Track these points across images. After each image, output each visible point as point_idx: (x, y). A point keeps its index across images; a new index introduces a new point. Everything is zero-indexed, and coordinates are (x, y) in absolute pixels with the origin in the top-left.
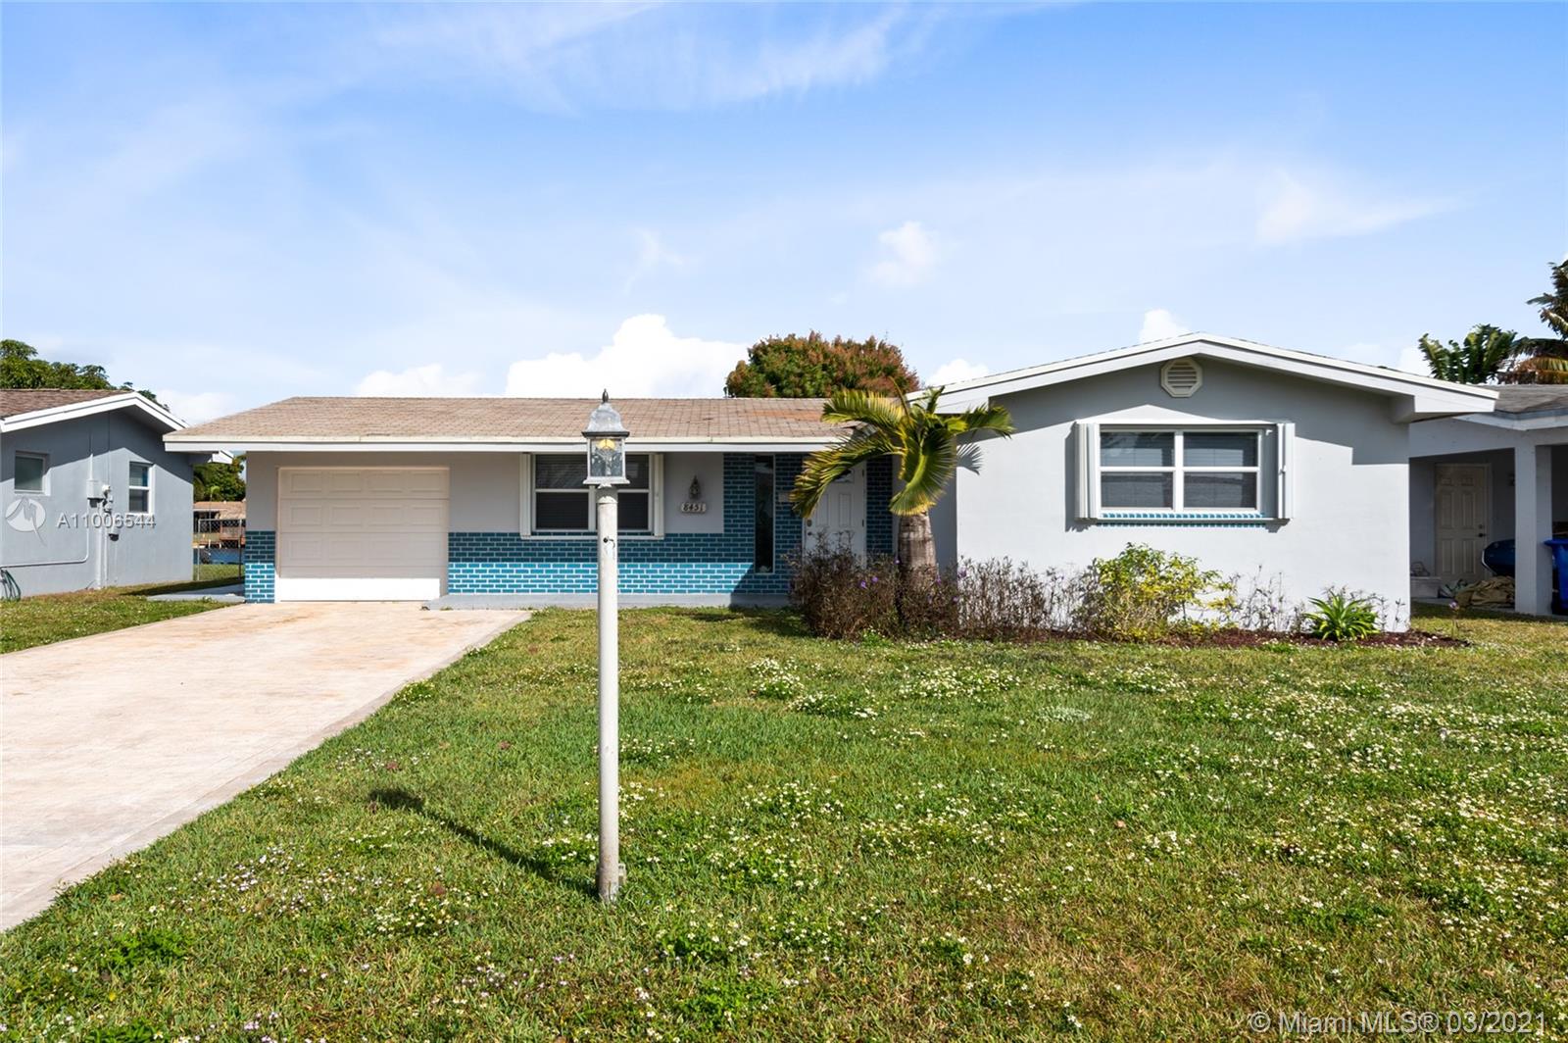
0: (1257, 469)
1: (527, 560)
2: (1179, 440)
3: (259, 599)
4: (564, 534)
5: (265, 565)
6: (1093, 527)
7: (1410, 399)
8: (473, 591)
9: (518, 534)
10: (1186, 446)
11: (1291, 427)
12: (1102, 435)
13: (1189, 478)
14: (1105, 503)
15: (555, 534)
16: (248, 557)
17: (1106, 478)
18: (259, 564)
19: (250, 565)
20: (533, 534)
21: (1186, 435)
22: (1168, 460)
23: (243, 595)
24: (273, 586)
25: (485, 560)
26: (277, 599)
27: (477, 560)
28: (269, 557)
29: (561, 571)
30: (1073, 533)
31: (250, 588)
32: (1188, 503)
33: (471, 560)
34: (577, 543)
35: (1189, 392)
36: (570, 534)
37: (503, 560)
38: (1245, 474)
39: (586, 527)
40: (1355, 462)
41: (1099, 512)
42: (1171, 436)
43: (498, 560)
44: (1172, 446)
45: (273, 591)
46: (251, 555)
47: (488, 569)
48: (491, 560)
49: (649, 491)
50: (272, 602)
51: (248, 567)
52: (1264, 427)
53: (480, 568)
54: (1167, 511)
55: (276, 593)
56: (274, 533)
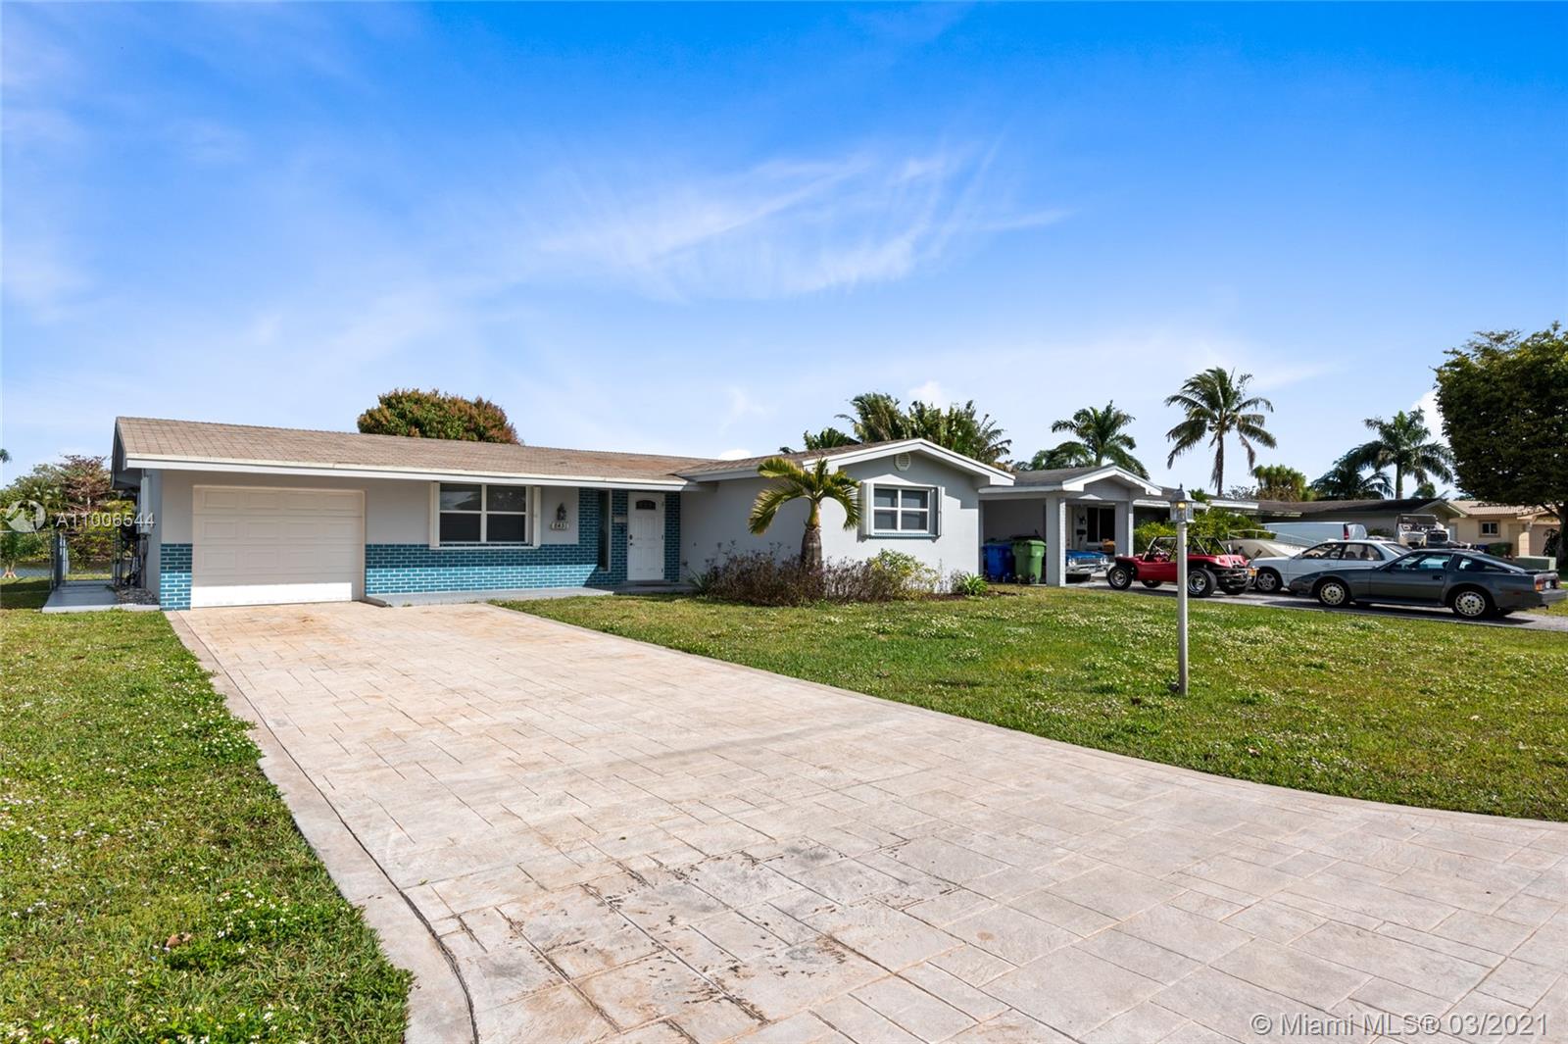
0: (927, 510)
1: (434, 566)
2: (900, 493)
3: (176, 607)
4: (463, 545)
5: (183, 575)
6: (868, 540)
7: (988, 477)
8: (387, 592)
9: (428, 546)
10: (903, 497)
11: (943, 489)
12: (875, 489)
13: (904, 514)
14: (876, 528)
15: (456, 545)
16: (165, 568)
17: (877, 513)
18: (176, 574)
19: (167, 575)
20: (441, 545)
21: (903, 491)
22: (894, 504)
23: (158, 604)
24: (189, 594)
25: (398, 567)
26: (192, 606)
27: (391, 567)
28: (187, 568)
29: (461, 574)
30: (860, 543)
31: (167, 597)
32: (903, 528)
33: (386, 567)
34: (473, 553)
35: (906, 469)
36: (468, 545)
37: (414, 566)
38: (921, 512)
39: (479, 539)
40: (962, 507)
41: (873, 532)
42: (896, 491)
43: (409, 566)
44: (896, 496)
45: (189, 599)
46: (168, 566)
47: (401, 574)
48: (403, 567)
49: (526, 513)
50: (189, 608)
51: (164, 577)
52: (931, 489)
53: (394, 573)
54: (894, 531)
55: (191, 601)
56: (191, 545)
